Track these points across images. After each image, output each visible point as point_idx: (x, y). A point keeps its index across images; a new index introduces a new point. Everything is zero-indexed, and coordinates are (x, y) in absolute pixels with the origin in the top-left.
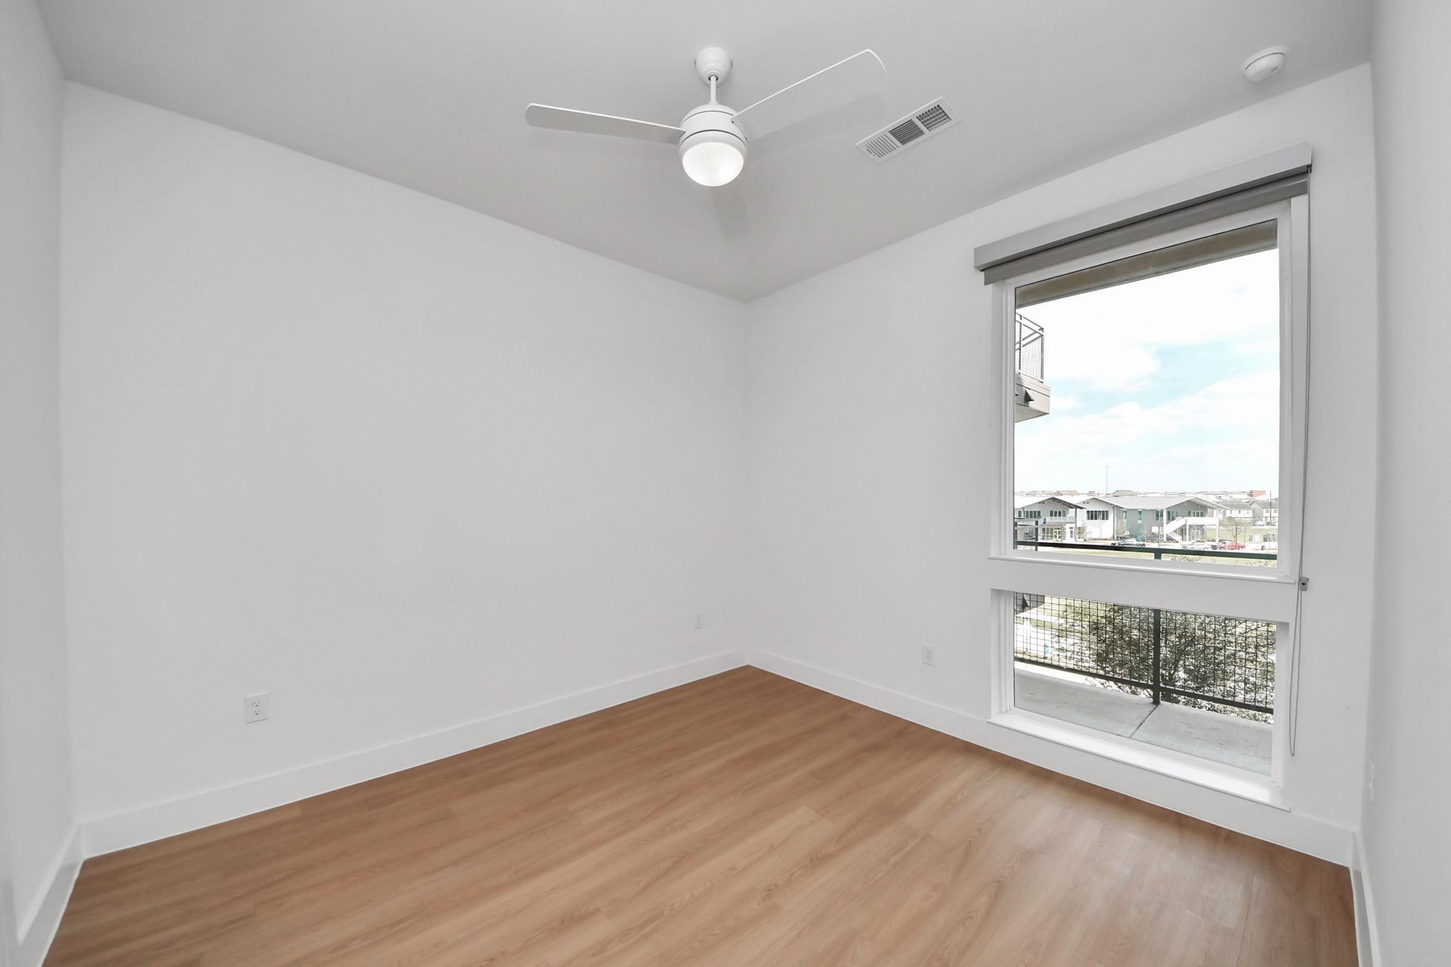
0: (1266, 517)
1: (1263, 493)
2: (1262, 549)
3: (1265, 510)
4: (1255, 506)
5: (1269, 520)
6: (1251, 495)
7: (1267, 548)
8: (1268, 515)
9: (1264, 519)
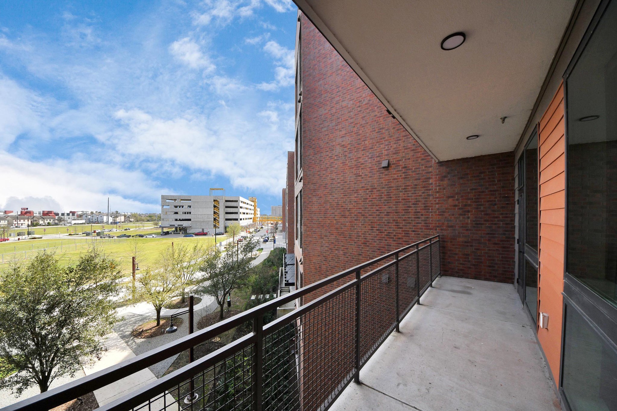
0: (15, 224)
1: (12, 212)
2: (18, 240)
3: (14, 220)
4: (8, 218)
5: (16, 225)
6: (6, 213)
7: (21, 239)
8: (16, 223)
9: (14, 225)
